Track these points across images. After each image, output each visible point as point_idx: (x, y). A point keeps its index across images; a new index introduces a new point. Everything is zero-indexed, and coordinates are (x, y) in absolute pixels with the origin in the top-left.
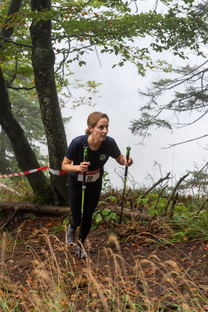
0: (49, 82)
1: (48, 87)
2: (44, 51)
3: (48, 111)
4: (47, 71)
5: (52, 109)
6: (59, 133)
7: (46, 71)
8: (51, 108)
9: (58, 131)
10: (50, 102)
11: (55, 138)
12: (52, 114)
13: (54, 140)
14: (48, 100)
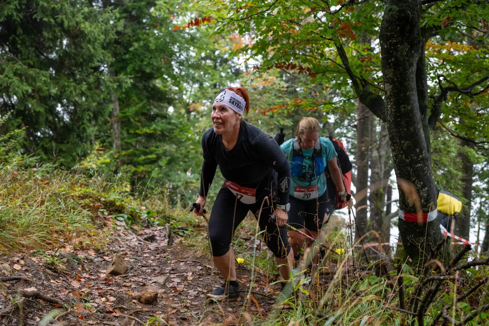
0: (393, 59)
1: (390, 68)
2: (391, 9)
3: (389, 106)
4: (390, 41)
5: (394, 104)
6: (404, 148)
7: (388, 40)
8: (392, 101)
9: (404, 143)
10: (392, 92)
11: (398, 155)
12: (394, 112)
13: (396, 156)
14: (389, 88)
